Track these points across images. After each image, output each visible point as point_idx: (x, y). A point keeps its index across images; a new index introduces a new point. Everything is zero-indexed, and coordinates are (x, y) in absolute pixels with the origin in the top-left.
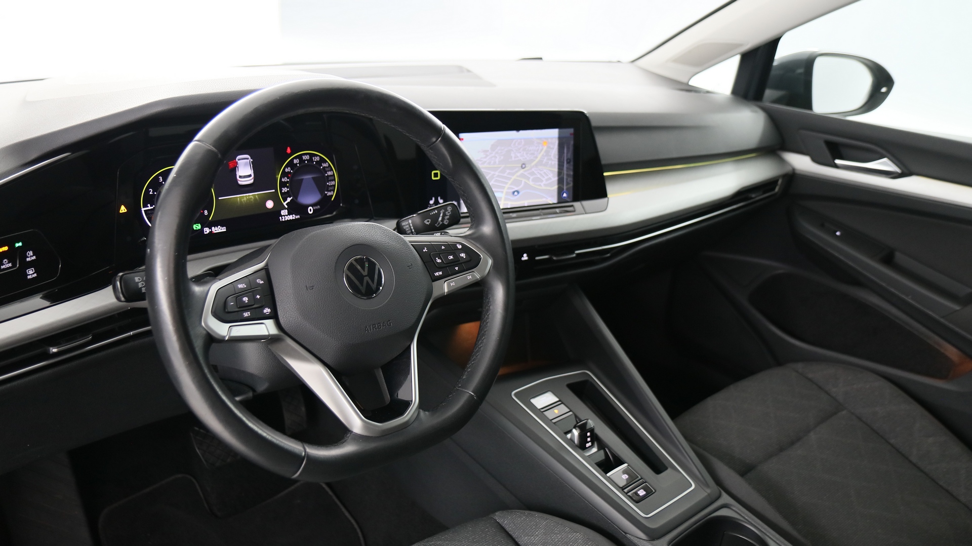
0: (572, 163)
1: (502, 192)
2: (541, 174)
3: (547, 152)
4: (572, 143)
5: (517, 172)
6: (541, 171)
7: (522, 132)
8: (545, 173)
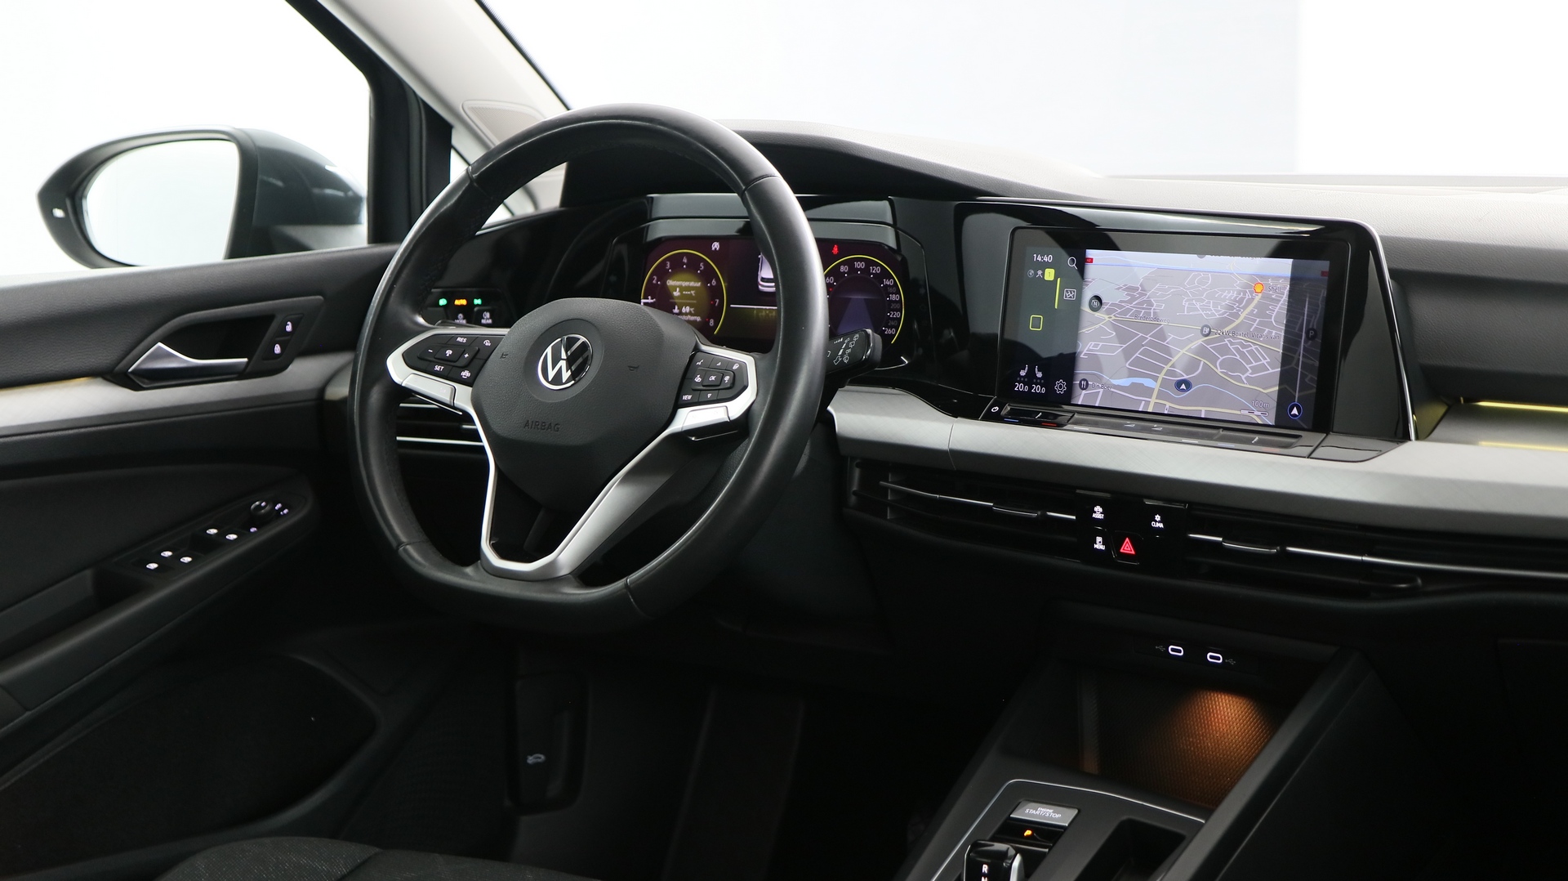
0: (1319, 340)
1: (1155, 379)
2: (1242, 355)
3: (1262, 310)
4: (1324, 293)
5: (1190, 341)
6: (1244, 347)
7: (1208, 257)
8: (1251, 352)
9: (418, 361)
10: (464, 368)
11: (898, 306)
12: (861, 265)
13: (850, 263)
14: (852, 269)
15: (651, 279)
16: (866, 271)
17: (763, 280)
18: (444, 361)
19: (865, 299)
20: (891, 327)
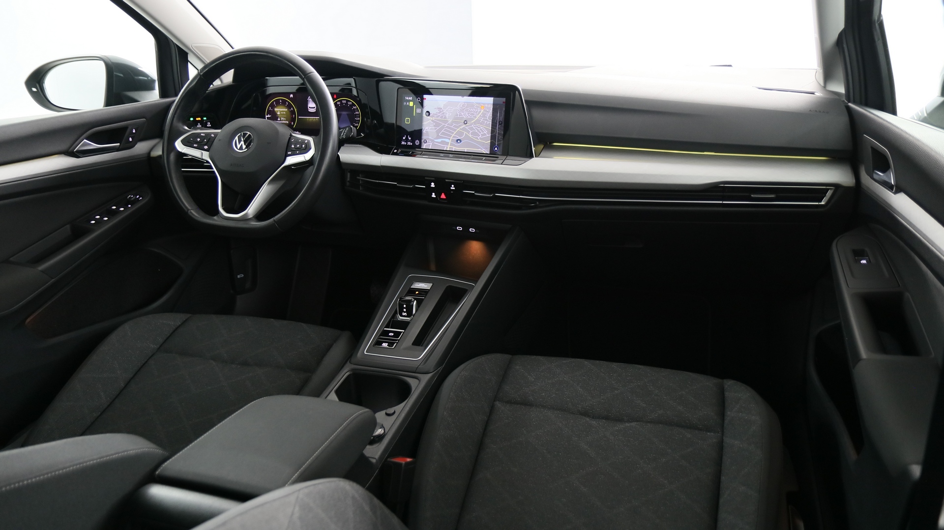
0: (503, 125)
1: (449, 139)
2: (478, 130)
3: (484, 115)
4: (504, 109)
5: (460, 126)
6: (479, 128)
7: (465, 97)
8: (481, 129)
9: (186, 143)
10: (205, 145)
11: (358, 116)
12: (345, 102)
13: (341, 101)
14: (342, 103)
15: (269, 108)
16: (346, 104)
17: (310, 107)
18: (197, 143)
19: (347, 114)
20: (357, 123)
